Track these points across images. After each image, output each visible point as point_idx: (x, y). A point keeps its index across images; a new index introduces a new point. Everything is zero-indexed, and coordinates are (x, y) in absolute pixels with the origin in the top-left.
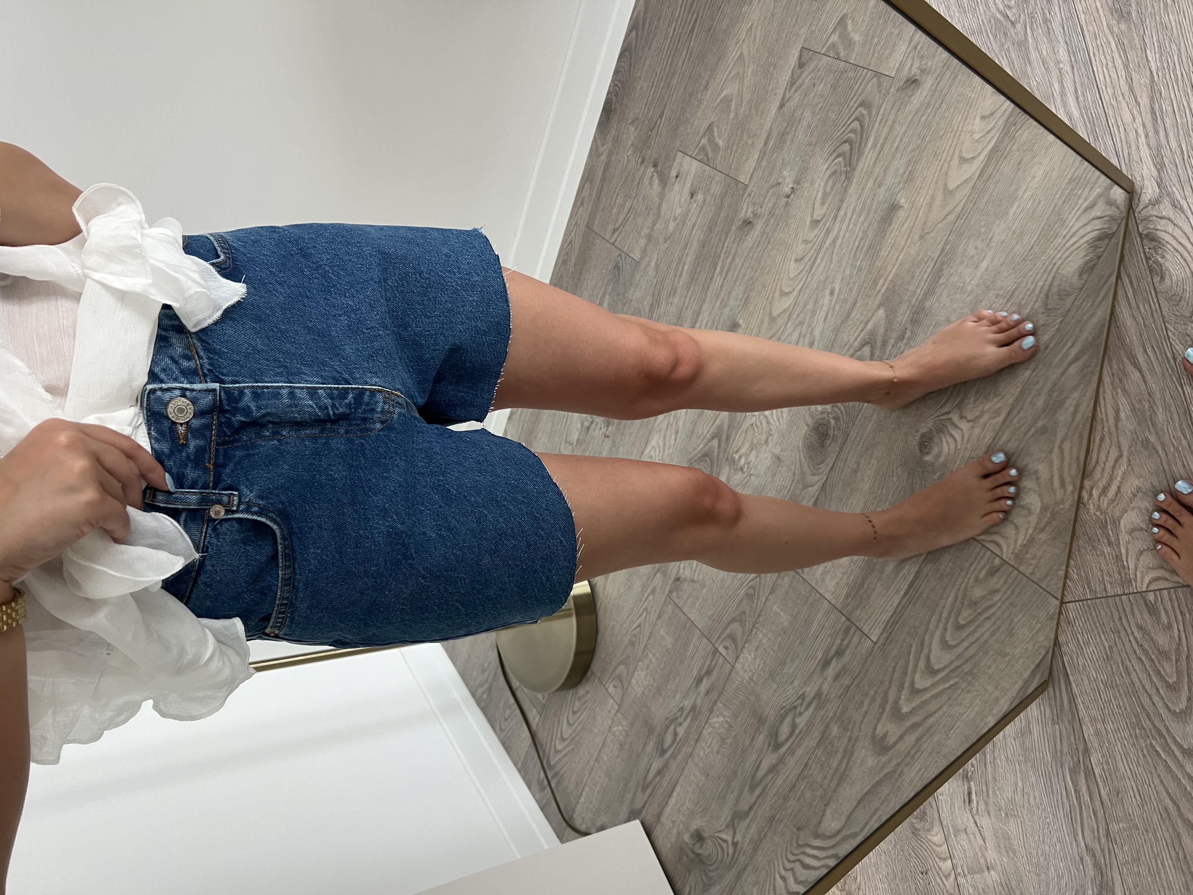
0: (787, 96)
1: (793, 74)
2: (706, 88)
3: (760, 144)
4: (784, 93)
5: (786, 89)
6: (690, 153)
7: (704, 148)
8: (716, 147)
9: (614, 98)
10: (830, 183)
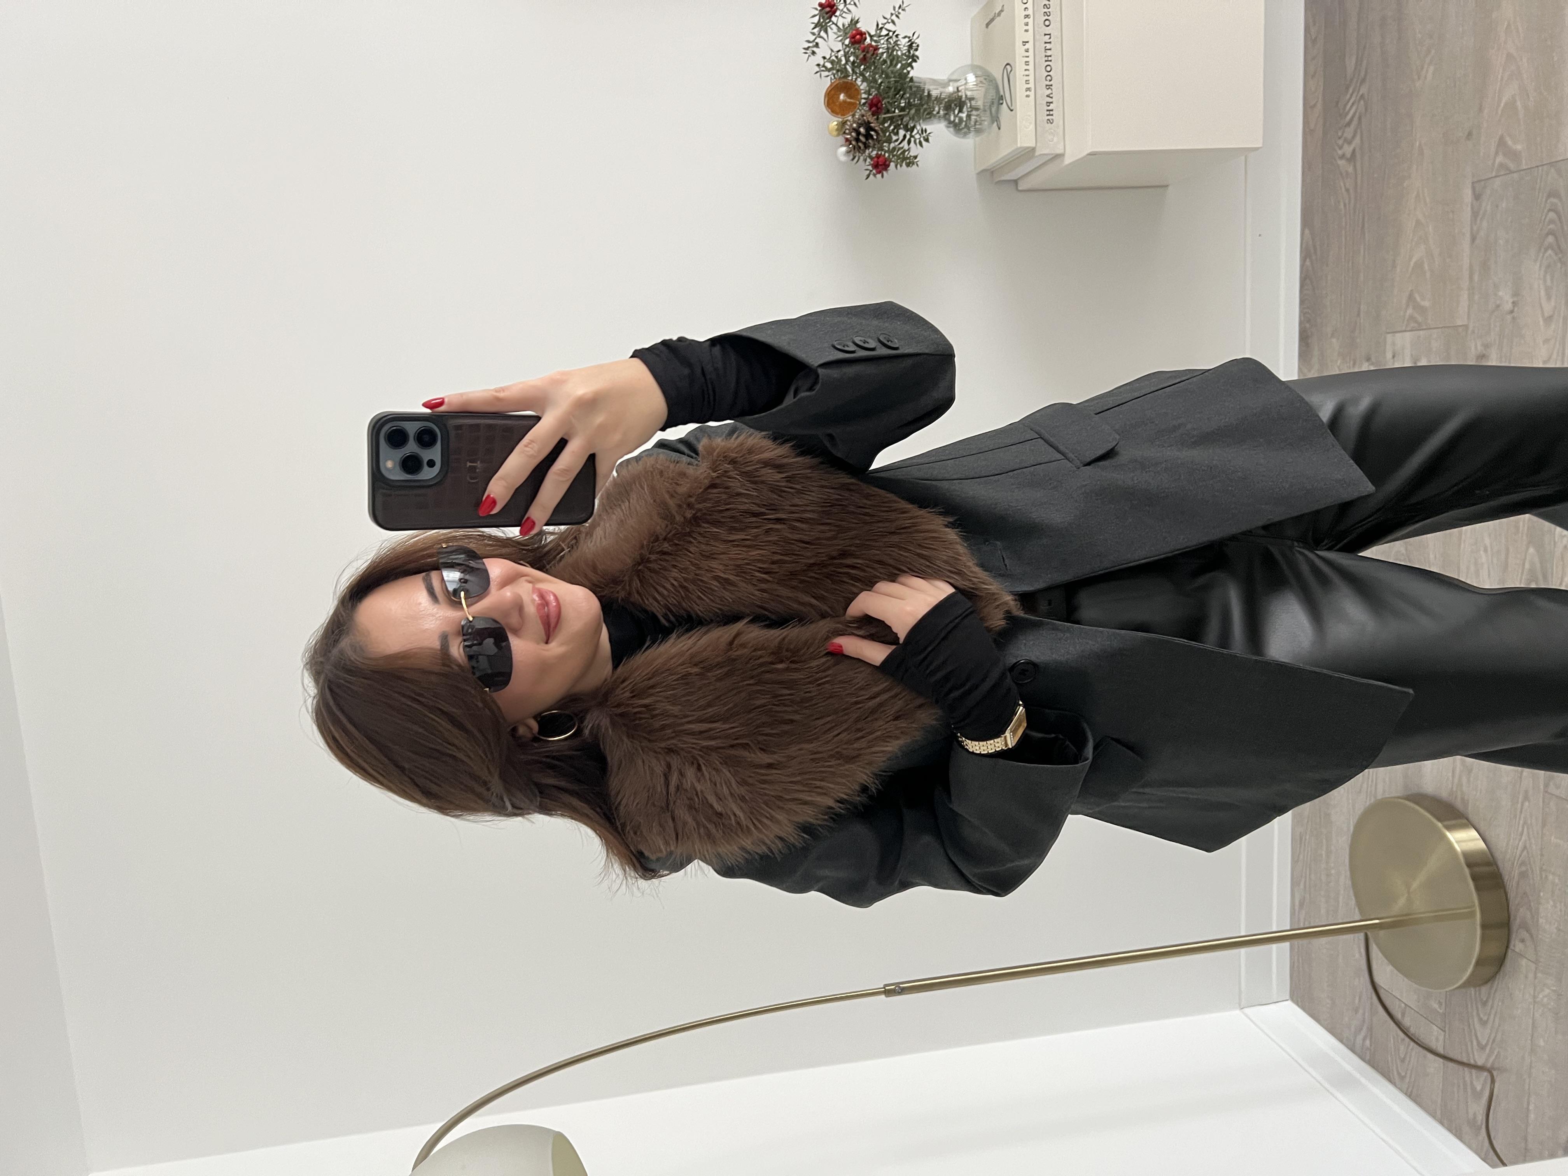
0: (1475, 228)
1: (1472, 208)
2: (1394, 266)
3: (1465, 284)
4: (1472, 229)
5: (1471, 225)
6: (1399, 329)
7: (1412, 318)
8: (1422, 310)
9: (1308, 325)
10: (1548, 277)
